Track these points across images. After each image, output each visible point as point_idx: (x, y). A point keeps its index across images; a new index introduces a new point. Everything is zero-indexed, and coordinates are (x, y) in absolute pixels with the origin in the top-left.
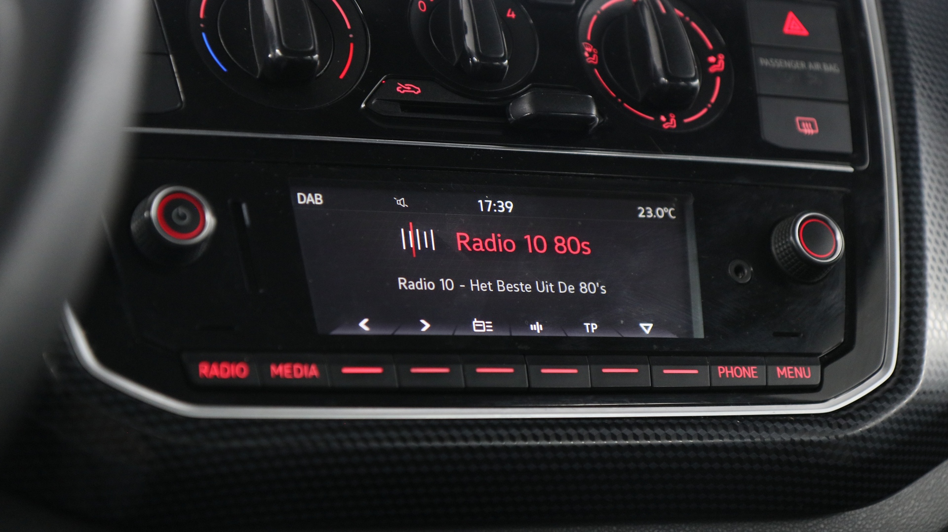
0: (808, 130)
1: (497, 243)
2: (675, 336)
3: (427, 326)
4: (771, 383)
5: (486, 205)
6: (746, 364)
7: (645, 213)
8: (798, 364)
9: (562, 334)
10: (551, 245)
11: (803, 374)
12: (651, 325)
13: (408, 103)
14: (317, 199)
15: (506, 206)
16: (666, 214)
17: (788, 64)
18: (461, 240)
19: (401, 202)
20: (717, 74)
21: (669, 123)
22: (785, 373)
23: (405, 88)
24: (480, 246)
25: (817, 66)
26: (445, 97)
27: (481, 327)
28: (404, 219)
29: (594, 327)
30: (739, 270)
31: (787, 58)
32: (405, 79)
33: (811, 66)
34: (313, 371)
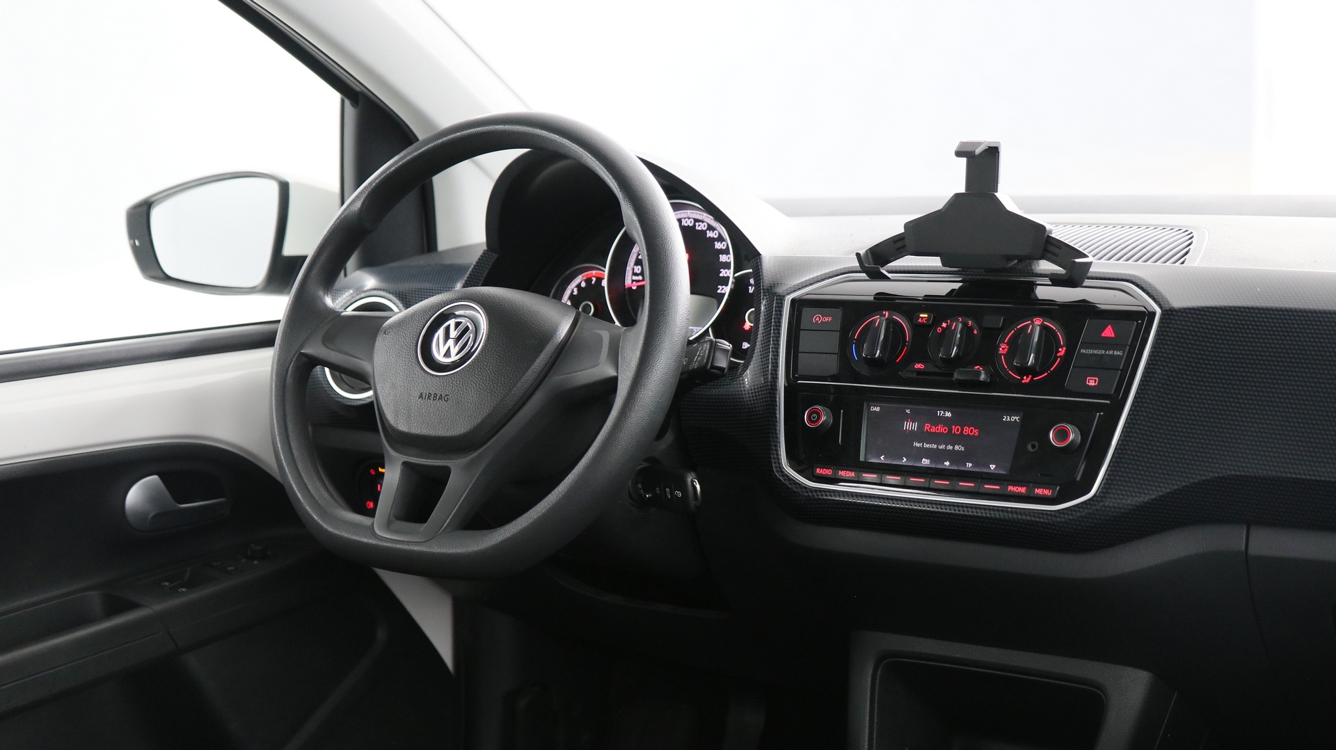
0: (1092, 383)
1: (941, 429)
2: (1005, 473)
3: (905, 460)
4: (1031, 495)
5: (940, 413)
6: (1022, 486)
7: (1007, 419)
8: (1046, 489)
9: (956, 468)
10: (962, 430)
11: (1047, 492)
12: (994, 466)
13: (919, 372)
14: (878, 409)
15: (948, 414)
16: (1015, 420)
17: (1096, 352)
18: (927, 427)
19: (908, 411)
20: (1060, 356)
21: (1026, 380)
22: (1039, 491)
23: (918, 366)
24: (933, 430)
25: (1111, 352)
26: (932, 369)
27: (926, 462)
28: (907, 418)
29: (970, 465)
30: (1033, 447)
31: (1095, 349)
32: (919, 363)
33: (1107, 352)
34: (853, 474)
